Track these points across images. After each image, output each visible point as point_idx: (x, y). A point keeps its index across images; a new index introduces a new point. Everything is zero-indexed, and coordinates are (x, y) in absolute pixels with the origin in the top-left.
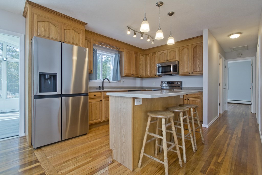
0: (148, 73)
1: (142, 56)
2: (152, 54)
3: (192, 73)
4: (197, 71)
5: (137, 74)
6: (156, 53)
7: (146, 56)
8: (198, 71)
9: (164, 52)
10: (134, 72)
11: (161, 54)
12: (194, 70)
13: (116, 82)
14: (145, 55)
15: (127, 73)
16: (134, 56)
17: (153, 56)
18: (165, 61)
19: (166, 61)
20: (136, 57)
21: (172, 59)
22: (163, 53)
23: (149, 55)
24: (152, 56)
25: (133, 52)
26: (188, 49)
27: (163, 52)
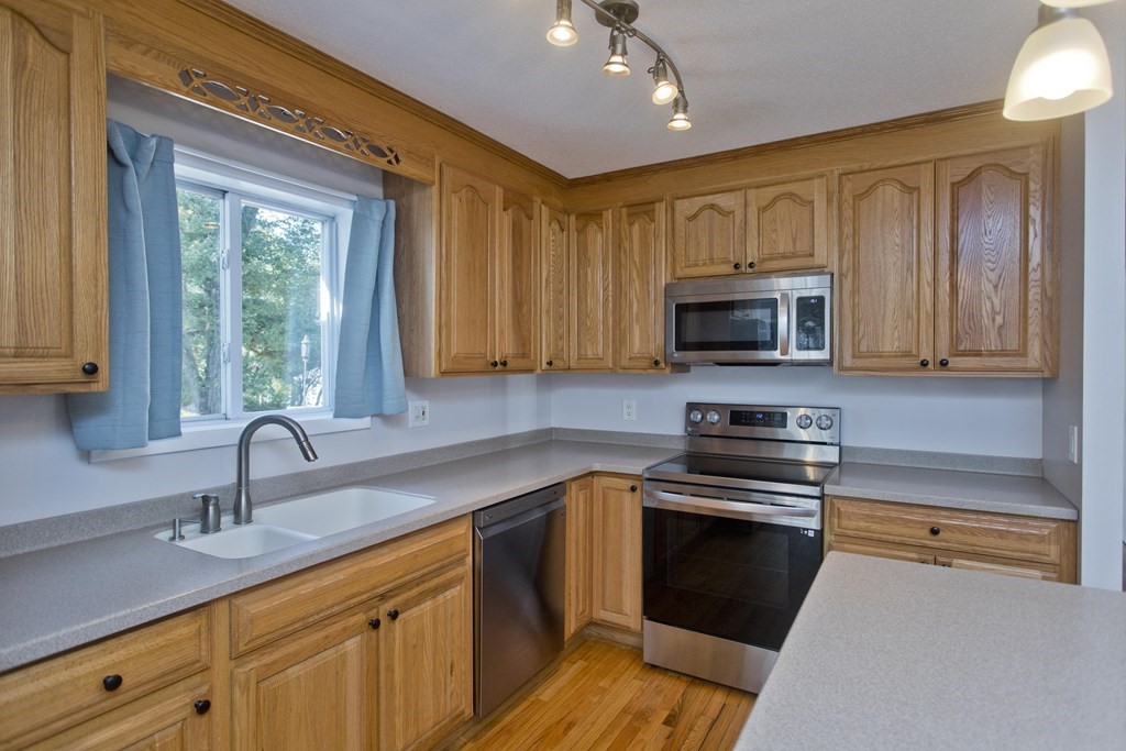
0: (598, 348)
1: (557, 227)
2: (629, 215)
3: (944, 364)
4: (978, 354)
5: (525, 355)
6: (661, 209)
7: (586, 226)
8: (992, 354)
9: (724, 201)
10: (505, 346)
11: (695, 216)
12: (955, 339)
13: (366, 422)
14: (573, 218)
15: (454, 351)
16: (502, 222)
17: (636, 227)
18: (729, 269)
19: (736, 266)
20: (517, 233)
21: (784, 257)
22: (712, 207)
23: (608, 215)
24: (631, 224)
25: (499, 192)
26: (911, 190)
27: (709, 199)
